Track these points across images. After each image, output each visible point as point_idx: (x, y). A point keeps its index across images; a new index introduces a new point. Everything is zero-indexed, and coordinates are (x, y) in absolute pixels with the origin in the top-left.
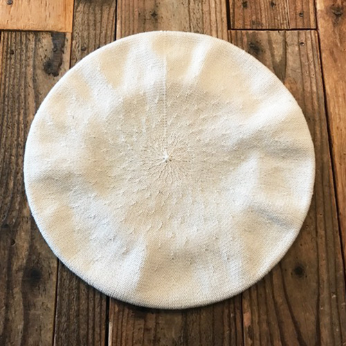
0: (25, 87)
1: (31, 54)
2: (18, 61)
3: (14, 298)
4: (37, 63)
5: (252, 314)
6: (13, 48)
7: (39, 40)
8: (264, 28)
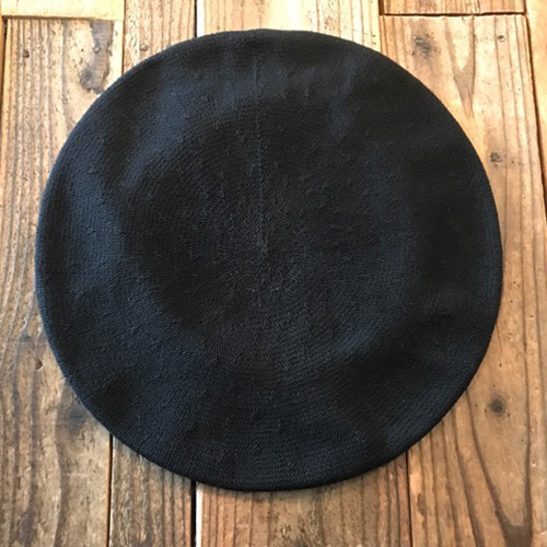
0: (51, 111)
1: (57, 57)
2: (37, 69)
3: (43, 453)
4: (67, 71)
5: (423, 474)
6: (28, 47)
7: (70, 34)
8: (438, 12)
